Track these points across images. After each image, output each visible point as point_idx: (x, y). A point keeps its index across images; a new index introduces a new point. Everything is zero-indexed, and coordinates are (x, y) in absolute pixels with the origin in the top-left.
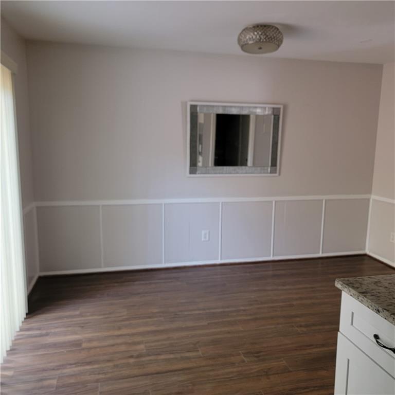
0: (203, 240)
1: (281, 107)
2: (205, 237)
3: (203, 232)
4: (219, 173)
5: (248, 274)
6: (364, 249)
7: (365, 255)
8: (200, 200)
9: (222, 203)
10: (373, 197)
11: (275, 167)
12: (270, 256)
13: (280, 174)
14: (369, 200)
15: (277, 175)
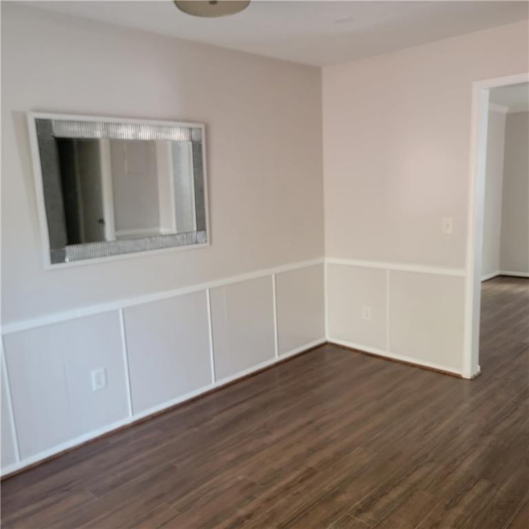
0: (94, 388)
1: (202, 126)
2: (98, 383)
3: (93, 374)
4: (111, 254)
5: (196, 429)
6: (323, 335)
7: (326, 344)
8: (79, 312)
9: (123, 310)
10: (328, 260)
11: (203, 232)
12: (211, 381)
13: (211, 243)
14: (322, 265)
15: (208, 244)
